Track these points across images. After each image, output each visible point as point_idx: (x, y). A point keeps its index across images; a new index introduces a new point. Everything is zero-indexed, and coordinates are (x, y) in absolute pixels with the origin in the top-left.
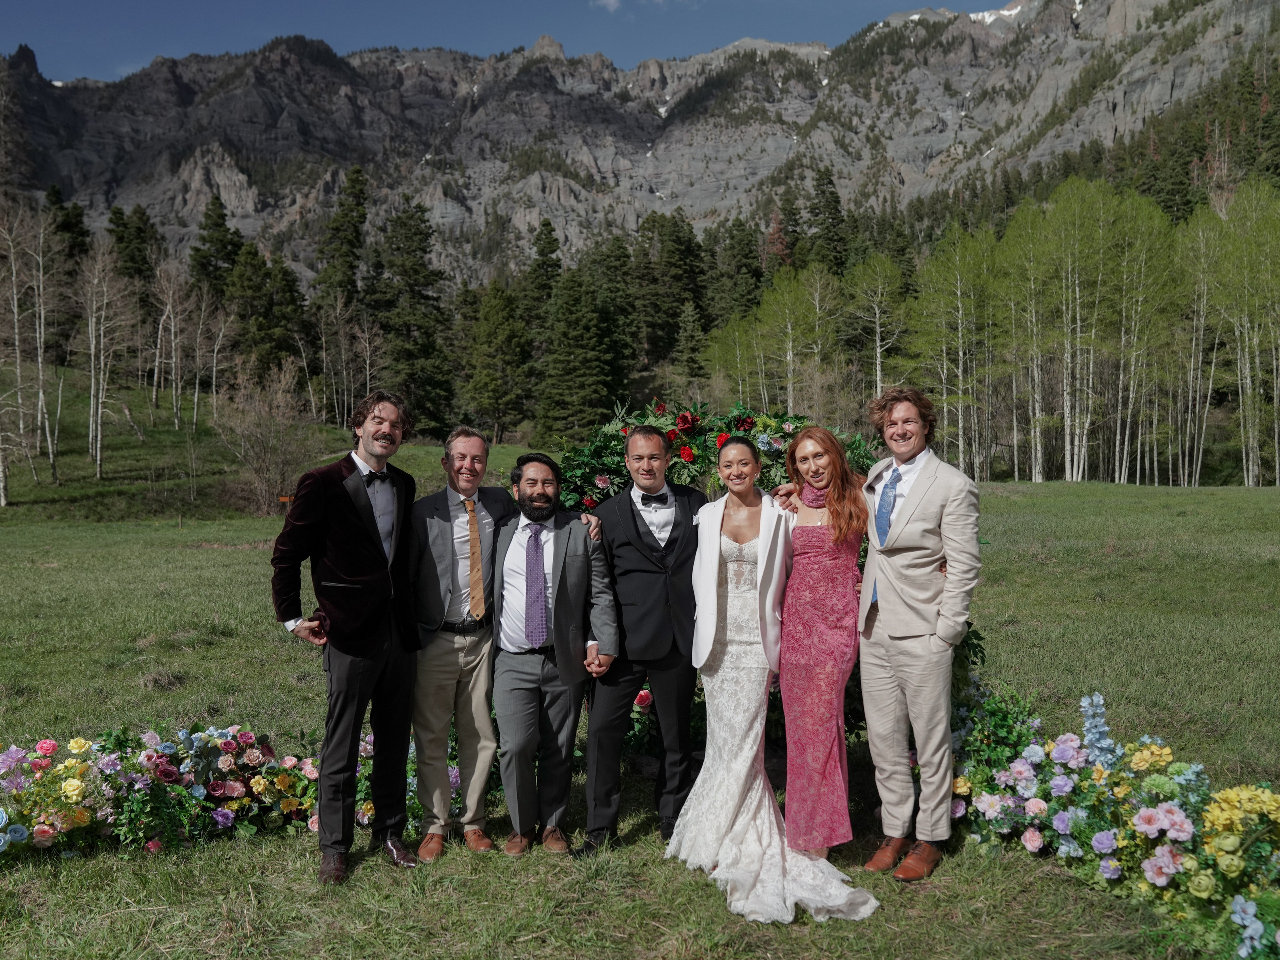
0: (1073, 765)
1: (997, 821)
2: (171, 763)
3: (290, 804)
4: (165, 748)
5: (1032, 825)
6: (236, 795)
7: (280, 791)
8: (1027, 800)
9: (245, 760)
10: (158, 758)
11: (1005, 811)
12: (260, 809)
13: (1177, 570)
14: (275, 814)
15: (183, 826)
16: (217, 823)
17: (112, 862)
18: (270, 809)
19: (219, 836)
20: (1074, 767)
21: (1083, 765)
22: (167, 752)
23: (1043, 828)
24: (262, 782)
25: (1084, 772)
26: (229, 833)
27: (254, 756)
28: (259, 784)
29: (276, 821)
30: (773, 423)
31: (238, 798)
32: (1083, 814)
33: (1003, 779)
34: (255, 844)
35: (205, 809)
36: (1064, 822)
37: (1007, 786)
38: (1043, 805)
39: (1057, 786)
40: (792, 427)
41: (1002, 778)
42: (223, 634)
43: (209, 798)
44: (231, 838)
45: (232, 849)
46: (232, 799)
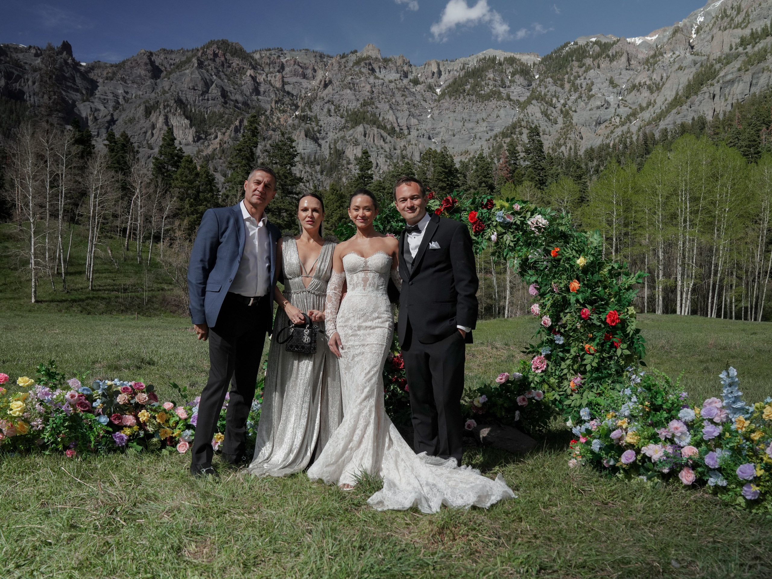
0: (717, 420)
1: (661, 462)
2: (87, 399)
3: (166, 433)
4: (84, 390)
5: (686, 465)
6: (128, 424)
7: (159, 423)
8: (682, 447)
9: (136, 400)
10: (79, 396)
11: (666, 455)
12: (145, 434)
13: (756, 358)
14: (155, 440)
15: (91, 442)
16: (115, 442)
17: (39, 460)
18: (152, 436)
19: (115, 451)
20: (718, 422)
21: (724, 420)
22: (85, 392)
23: (694, 466)
24: (146, 414)
25: (726, 423)
26: (123, 450)
27: (143, 397)
28: (144, 415)
29: (155, 445)
30: (507, 205)
31: (130, 427)
32: (727, 454)
33: (664, 434)
34: (139, 456)
35: (107, 432)
36: (713, 459)
37: (666, 438)
38: (695, 450)
39: (707, 432)
40: (519, 207)
41: (662, 433)
42: (149, 363)
43: (110, 424)
44: (123, 452)
45: (122, 459)
46: (126, 426)
